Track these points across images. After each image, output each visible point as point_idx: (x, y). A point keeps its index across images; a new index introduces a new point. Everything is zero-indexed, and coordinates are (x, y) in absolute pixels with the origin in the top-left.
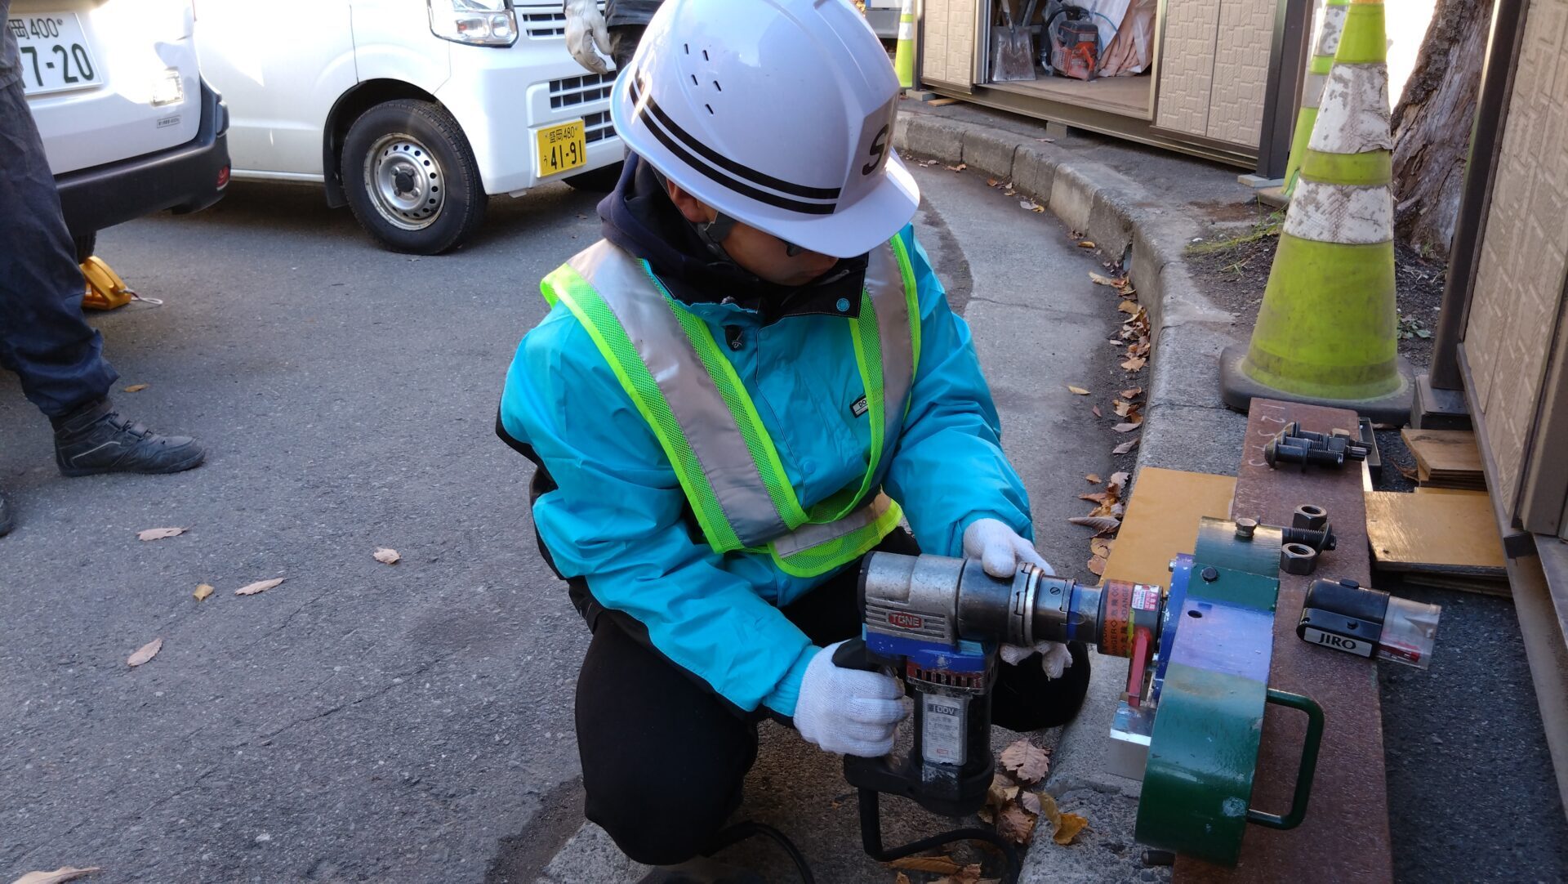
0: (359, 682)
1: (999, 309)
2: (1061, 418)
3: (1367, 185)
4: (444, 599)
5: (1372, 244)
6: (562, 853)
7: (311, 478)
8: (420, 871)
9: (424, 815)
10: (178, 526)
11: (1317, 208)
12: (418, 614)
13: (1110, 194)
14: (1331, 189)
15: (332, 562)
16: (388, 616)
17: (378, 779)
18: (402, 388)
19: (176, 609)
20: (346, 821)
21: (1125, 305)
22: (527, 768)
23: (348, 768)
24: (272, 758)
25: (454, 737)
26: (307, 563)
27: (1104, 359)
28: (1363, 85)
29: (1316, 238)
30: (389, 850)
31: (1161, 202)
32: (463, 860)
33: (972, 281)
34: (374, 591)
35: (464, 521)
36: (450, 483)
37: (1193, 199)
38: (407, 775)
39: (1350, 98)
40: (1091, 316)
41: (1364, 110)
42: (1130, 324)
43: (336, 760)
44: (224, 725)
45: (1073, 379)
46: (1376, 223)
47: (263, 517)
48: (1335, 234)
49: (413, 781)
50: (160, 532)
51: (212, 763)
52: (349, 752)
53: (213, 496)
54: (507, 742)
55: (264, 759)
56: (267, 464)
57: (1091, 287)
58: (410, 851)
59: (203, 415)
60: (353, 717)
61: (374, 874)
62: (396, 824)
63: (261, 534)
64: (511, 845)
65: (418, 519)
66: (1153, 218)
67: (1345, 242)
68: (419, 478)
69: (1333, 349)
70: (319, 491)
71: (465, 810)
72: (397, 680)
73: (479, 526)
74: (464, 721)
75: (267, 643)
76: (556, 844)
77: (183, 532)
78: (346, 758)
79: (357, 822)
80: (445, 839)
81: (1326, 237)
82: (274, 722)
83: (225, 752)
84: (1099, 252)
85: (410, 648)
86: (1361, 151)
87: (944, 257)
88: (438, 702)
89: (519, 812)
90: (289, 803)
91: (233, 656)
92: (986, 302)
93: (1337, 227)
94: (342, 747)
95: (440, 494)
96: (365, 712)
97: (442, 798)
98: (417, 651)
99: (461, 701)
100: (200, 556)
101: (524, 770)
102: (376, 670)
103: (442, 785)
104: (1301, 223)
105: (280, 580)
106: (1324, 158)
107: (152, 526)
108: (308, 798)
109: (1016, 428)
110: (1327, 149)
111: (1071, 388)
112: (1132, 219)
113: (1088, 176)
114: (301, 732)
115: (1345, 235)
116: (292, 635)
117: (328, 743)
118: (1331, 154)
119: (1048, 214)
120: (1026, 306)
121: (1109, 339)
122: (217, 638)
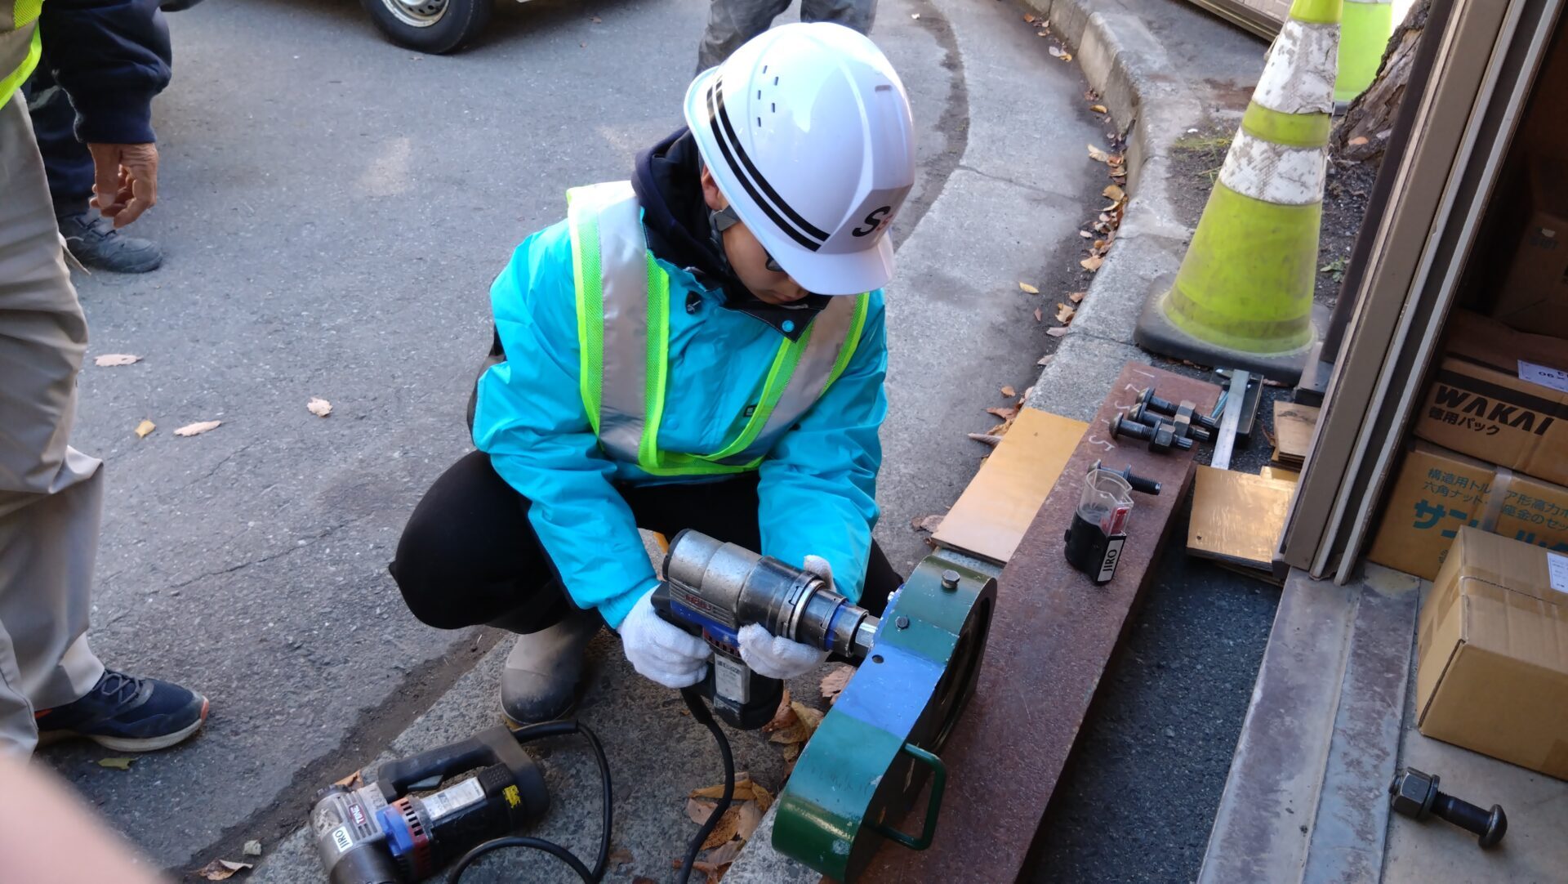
0: (268, 540)
1: (982, 182)
2: (1002, 319)
3: (1301, 146)
4: (361, 461)
5: (1297, 205)
6: (409, 730)
7: (267, 312)
8: (284, 733)
9: (298, 679)
10: (134, 354)
11: (1250, 162)
12: (335, 475)
13: (1129, 58)
14: (1264, 146)
15: (270, 407)
16: (307, 473)
17: (265, 640)
18: (372, 216)
19: (118, 444)
20: (230, 679)
21: (1112, 190)
22: (398, 643)
23: (241, 626)
24: (177, 609)
25: (340, 606)
26: (246, 406)
27: (1067, 253)
28: (1311, 45)
29: (1244, 192)
30: (262, 710)
31: (1178, 76)
32: (324, 726)
33: (966, 144)
34: (300, 445)
35: (399, 377)
36: (395, 332)
37: (1209, 76)
38: (291, 639)
39: (1296, 57)
40: (1073, 199)
41: (1308, 71)
42: (1108, 213)
43: (232, 618)
44: (141, 570)
45: (1028, 275)
46: (1303, 184)
47: (214, 352)
48: (1261, 191)
49: (296, 646)
50: (115, 359)
51: (125, 608)
52: (245, 611)
53: (172, 322)
54: (385, 616)
55: (170, 609)
56: (227, 291)
57: (1085, 163)
58: (279, 713)
59: (177, 228)
60: (255, 576)
61: (245, 731)
62: (273, 686)
63: (208, 370)
64: (369, 715)
65: (357, 370)
66: (1161, 96)
67: (1270, 200)
68: (367, 322)
69: (1244, 302)
70: (272, 327)
71: (335, 679)
72: (301, 542)
73: (411, 384)
74: (352, 590)
75: (193, 489)
76: (407, 721)
77: (138, 361)
78: (241, 616)
79: (239, 680)
80: (312, 705)
81: (1253, 192)
82: (186, 573)
83: (137, 598)
84: (1108, 120)
85: (320, 510)
86: (1299, 112)
87: (947, 111)
88: (333, 569)
89: (383, 685)
90: (183, 655)
91: (162, 501)
92: (971, 173)
93: (1265, 184)
94: (239, 605)
95: (384, 343)
96: (267, 572)
97: (317, 664)
98: (325, 514)
99: (354, 570)
100: (149, 388)
101: (396, 646)
102: (286, 530)
103: (319, 653)
104: (1233, 174)
105: (217, 423)
106: (1264, 112)
107: (110, 352)
108: (202, 652)
109: (953, 326)
110: (1268, 105)
111: (1022, 285)
112: (1140, 93)
113: (1116, 33)
114: (206, 586)
115: (1271, 194)
116: (217, 485)
117: (228, 599)
118: (1270, 111)
119: (1073, 68)
120: (1011, 181)
121: (1080, 229)
122: (150, 480)
